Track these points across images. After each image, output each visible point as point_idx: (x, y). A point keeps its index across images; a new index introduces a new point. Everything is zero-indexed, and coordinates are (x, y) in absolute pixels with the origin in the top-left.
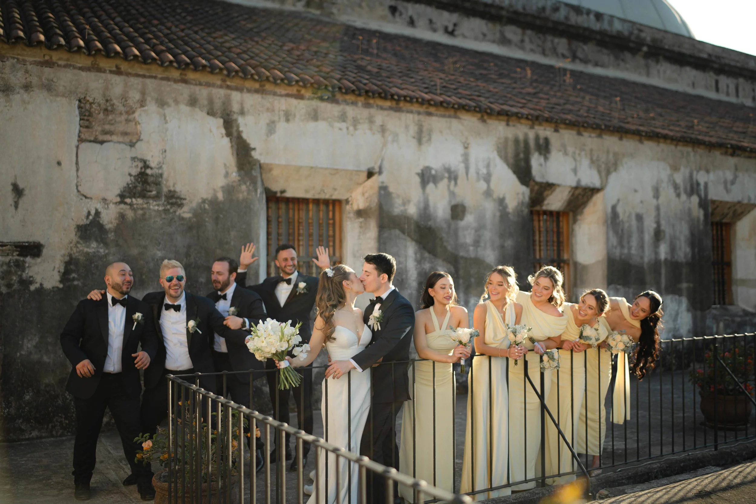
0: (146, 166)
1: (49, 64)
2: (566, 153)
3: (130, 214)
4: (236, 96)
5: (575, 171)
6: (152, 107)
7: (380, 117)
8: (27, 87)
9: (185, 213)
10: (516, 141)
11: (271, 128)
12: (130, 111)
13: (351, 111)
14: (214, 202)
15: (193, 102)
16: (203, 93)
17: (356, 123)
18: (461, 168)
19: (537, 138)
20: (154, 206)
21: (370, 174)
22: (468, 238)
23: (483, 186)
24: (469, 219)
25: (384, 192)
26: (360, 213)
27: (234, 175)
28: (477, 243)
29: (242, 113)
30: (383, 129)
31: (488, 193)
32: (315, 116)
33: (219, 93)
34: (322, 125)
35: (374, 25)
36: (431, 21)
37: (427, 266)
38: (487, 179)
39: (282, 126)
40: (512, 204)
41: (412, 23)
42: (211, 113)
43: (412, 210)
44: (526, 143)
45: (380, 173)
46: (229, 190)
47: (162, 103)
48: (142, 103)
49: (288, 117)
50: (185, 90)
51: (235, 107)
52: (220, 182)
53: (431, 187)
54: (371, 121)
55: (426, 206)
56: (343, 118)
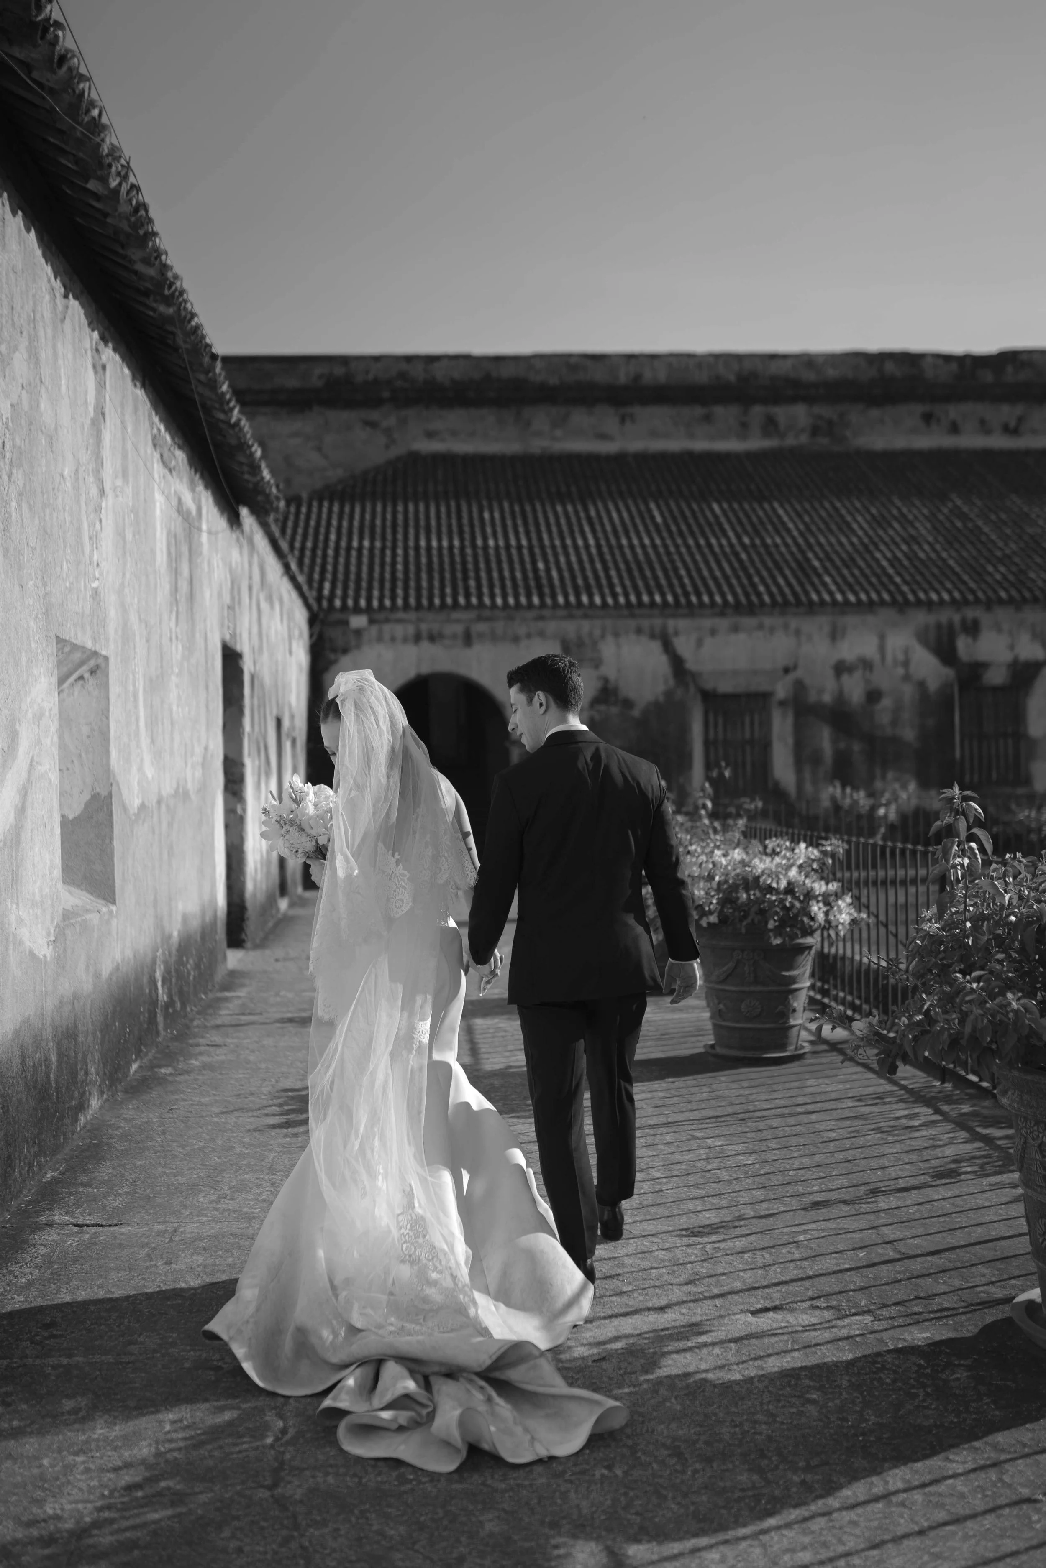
0: (606, 680)
1: (541, 618)
2: (999, 630)
3: (597, 717)
4: (671, 623)
5: (1012, 647)
6: (610, 639)
7: (794, 623)
8: (529, 636)
9: (636, 713)
10: (939, 626)
11: (700, 643)
12: (595, 644)
13: (768, 621)
14: (656, 704)
15: (639, 631)
16: (646, 623)
17: (772, 630)
18: (877, 658)
19: (964, 621)
20: (614, 710)
21: (787, 670)
22: (884, 719)
23: (901, 671)
24: (886, 702)
25: (799, 685)
26: (782, 703)
27: (672, 682)
28: (895, 722)
29: (676, 633)
30: (798, 633)
31: (907, 678)
32: (735, 629)
33: (658, 622)
34: (742, 636)
35: (900, 442)
36: (983, 422)
37: (842, 745)
38: (906, 663)
39: (708, 641)
40: (933, 686)
41: (954, 429)
42: (653, 636)
43: (827, 698)
44: (951, 626)
45: (795, 667)
46: (668, 694)
47: (616, 635)
48: (603, 636)
49: (713, 632)
50: (632, 623)
51: (671, 630)
52: (661, 688)
53: (845, 678)
54: (786, 627)
55: (841, 693)
56: (761, 627)
